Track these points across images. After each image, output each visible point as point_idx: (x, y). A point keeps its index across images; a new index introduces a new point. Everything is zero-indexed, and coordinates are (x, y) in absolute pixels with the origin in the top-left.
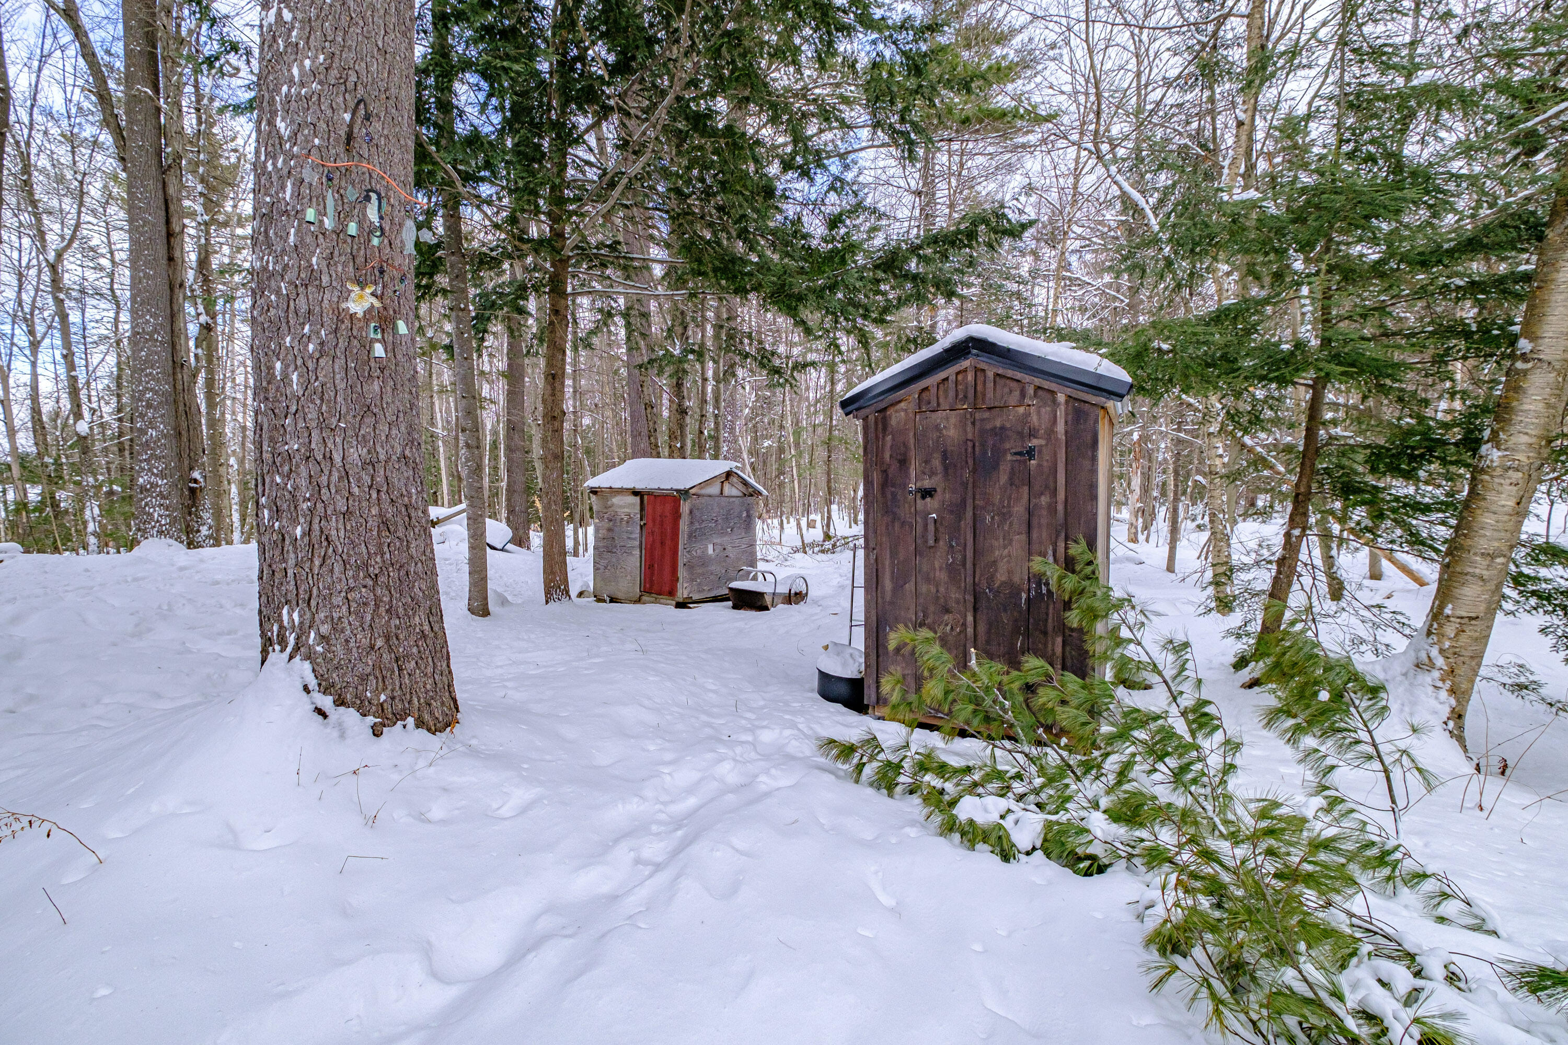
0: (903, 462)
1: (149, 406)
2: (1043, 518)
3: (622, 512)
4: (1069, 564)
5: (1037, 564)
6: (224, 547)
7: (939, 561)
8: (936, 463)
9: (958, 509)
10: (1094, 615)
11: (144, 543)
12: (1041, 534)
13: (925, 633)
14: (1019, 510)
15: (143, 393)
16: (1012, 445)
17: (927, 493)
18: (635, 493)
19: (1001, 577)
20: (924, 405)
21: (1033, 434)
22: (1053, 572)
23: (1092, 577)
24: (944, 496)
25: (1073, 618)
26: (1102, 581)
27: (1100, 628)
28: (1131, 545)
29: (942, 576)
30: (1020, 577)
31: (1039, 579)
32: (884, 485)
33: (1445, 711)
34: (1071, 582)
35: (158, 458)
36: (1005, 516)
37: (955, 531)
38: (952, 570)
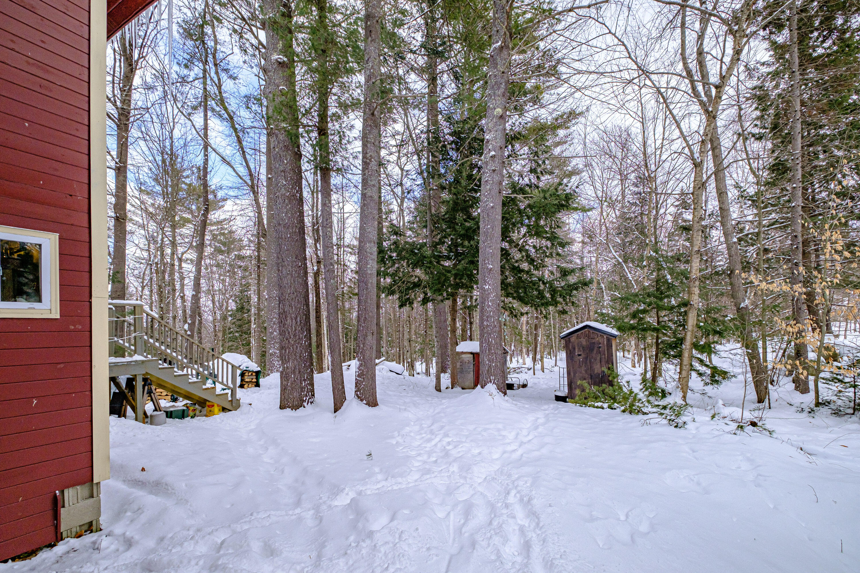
0: (574, 349)
1: (274, 324)
2: (603, 360)
3: (466, 360)
4: (609, 369)
5: (603, 369)
6: (324, 373)
7: (583, 369)
8: (581, 349)
9: (586, 358)
10: (614, 378)
11: (271, 375)
12: (603, 363)
13: (584, 381)
14: (598, 358)
15: (272, 319)
16: (596, 346)
17: (579, 355)
18: (471, 353)
19: (596, 372)
20: (578, 337)
21: (600, 344)
22: (606, 370)
23: (613, 371)
24: (583, 356)
25: (610, 378)
26: (615, 370)
27: (616, 380)
28: (633, 368)
29: (584, 372)
30: (600, 372)
31: (603, 372)
32: (570, 353)
33: (681, 396)
34: (609, 372)
35: (277, 343)
36: (595, 360)
37: (586, 363)
38: (586, 371)
